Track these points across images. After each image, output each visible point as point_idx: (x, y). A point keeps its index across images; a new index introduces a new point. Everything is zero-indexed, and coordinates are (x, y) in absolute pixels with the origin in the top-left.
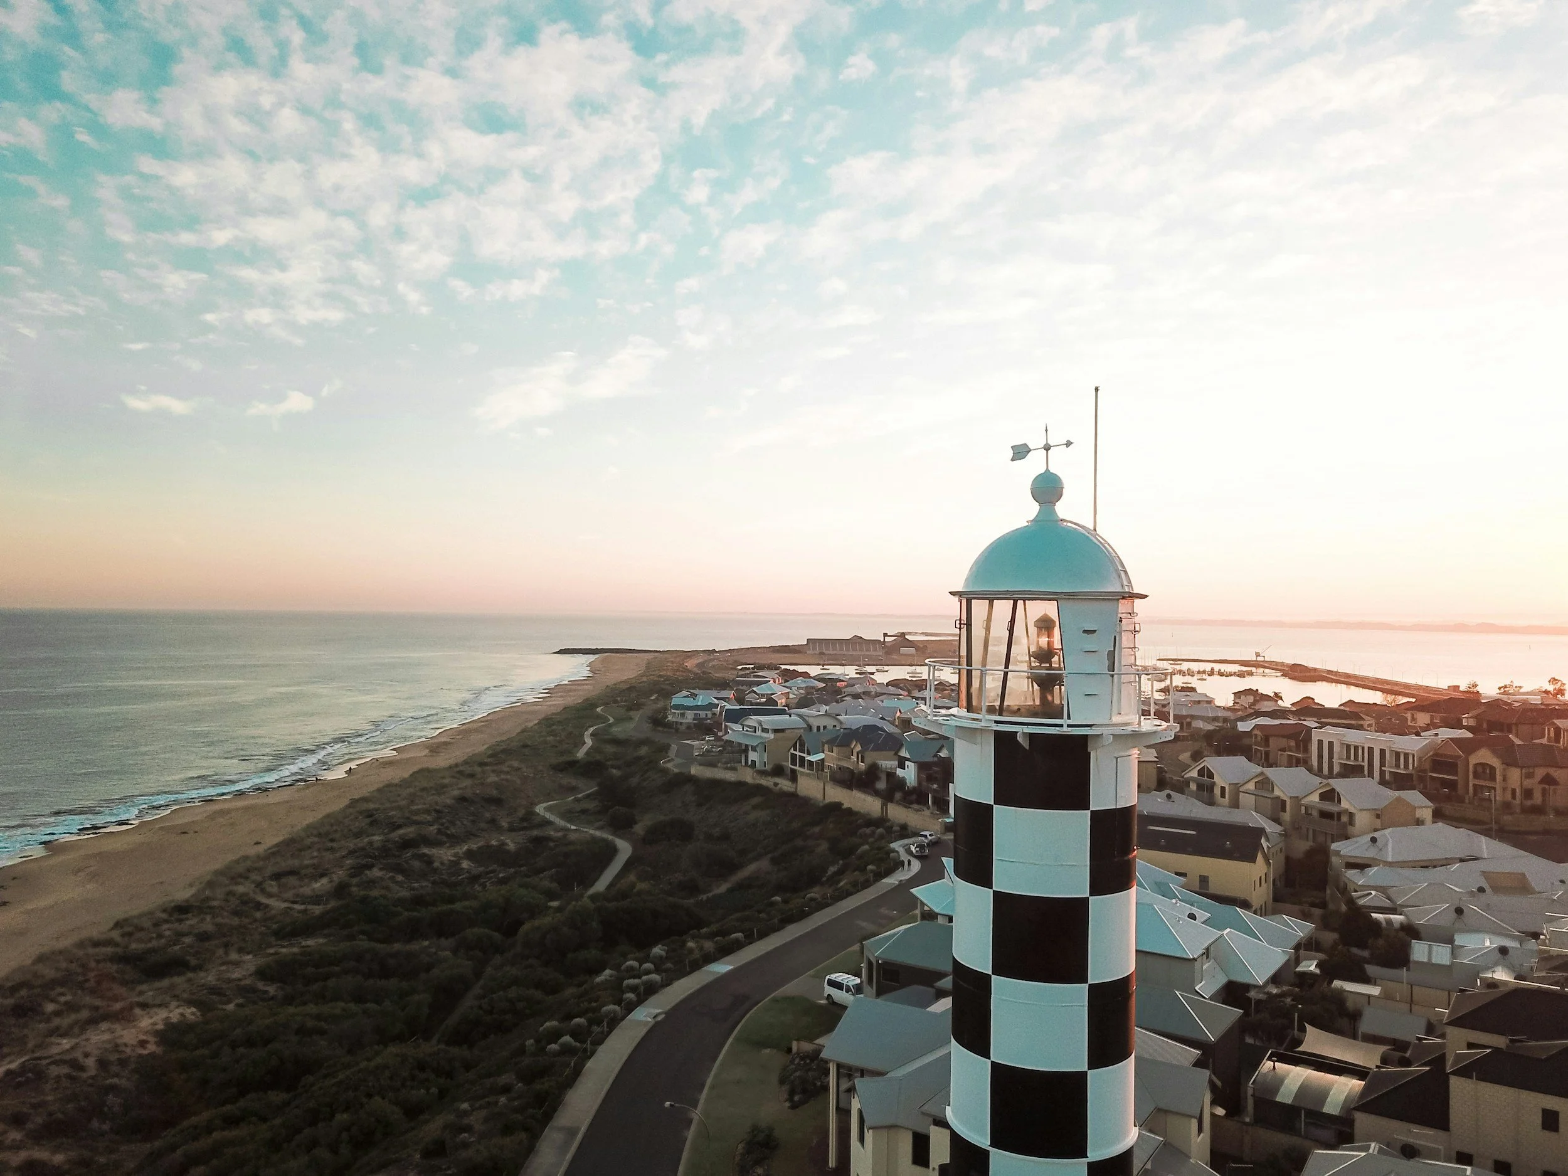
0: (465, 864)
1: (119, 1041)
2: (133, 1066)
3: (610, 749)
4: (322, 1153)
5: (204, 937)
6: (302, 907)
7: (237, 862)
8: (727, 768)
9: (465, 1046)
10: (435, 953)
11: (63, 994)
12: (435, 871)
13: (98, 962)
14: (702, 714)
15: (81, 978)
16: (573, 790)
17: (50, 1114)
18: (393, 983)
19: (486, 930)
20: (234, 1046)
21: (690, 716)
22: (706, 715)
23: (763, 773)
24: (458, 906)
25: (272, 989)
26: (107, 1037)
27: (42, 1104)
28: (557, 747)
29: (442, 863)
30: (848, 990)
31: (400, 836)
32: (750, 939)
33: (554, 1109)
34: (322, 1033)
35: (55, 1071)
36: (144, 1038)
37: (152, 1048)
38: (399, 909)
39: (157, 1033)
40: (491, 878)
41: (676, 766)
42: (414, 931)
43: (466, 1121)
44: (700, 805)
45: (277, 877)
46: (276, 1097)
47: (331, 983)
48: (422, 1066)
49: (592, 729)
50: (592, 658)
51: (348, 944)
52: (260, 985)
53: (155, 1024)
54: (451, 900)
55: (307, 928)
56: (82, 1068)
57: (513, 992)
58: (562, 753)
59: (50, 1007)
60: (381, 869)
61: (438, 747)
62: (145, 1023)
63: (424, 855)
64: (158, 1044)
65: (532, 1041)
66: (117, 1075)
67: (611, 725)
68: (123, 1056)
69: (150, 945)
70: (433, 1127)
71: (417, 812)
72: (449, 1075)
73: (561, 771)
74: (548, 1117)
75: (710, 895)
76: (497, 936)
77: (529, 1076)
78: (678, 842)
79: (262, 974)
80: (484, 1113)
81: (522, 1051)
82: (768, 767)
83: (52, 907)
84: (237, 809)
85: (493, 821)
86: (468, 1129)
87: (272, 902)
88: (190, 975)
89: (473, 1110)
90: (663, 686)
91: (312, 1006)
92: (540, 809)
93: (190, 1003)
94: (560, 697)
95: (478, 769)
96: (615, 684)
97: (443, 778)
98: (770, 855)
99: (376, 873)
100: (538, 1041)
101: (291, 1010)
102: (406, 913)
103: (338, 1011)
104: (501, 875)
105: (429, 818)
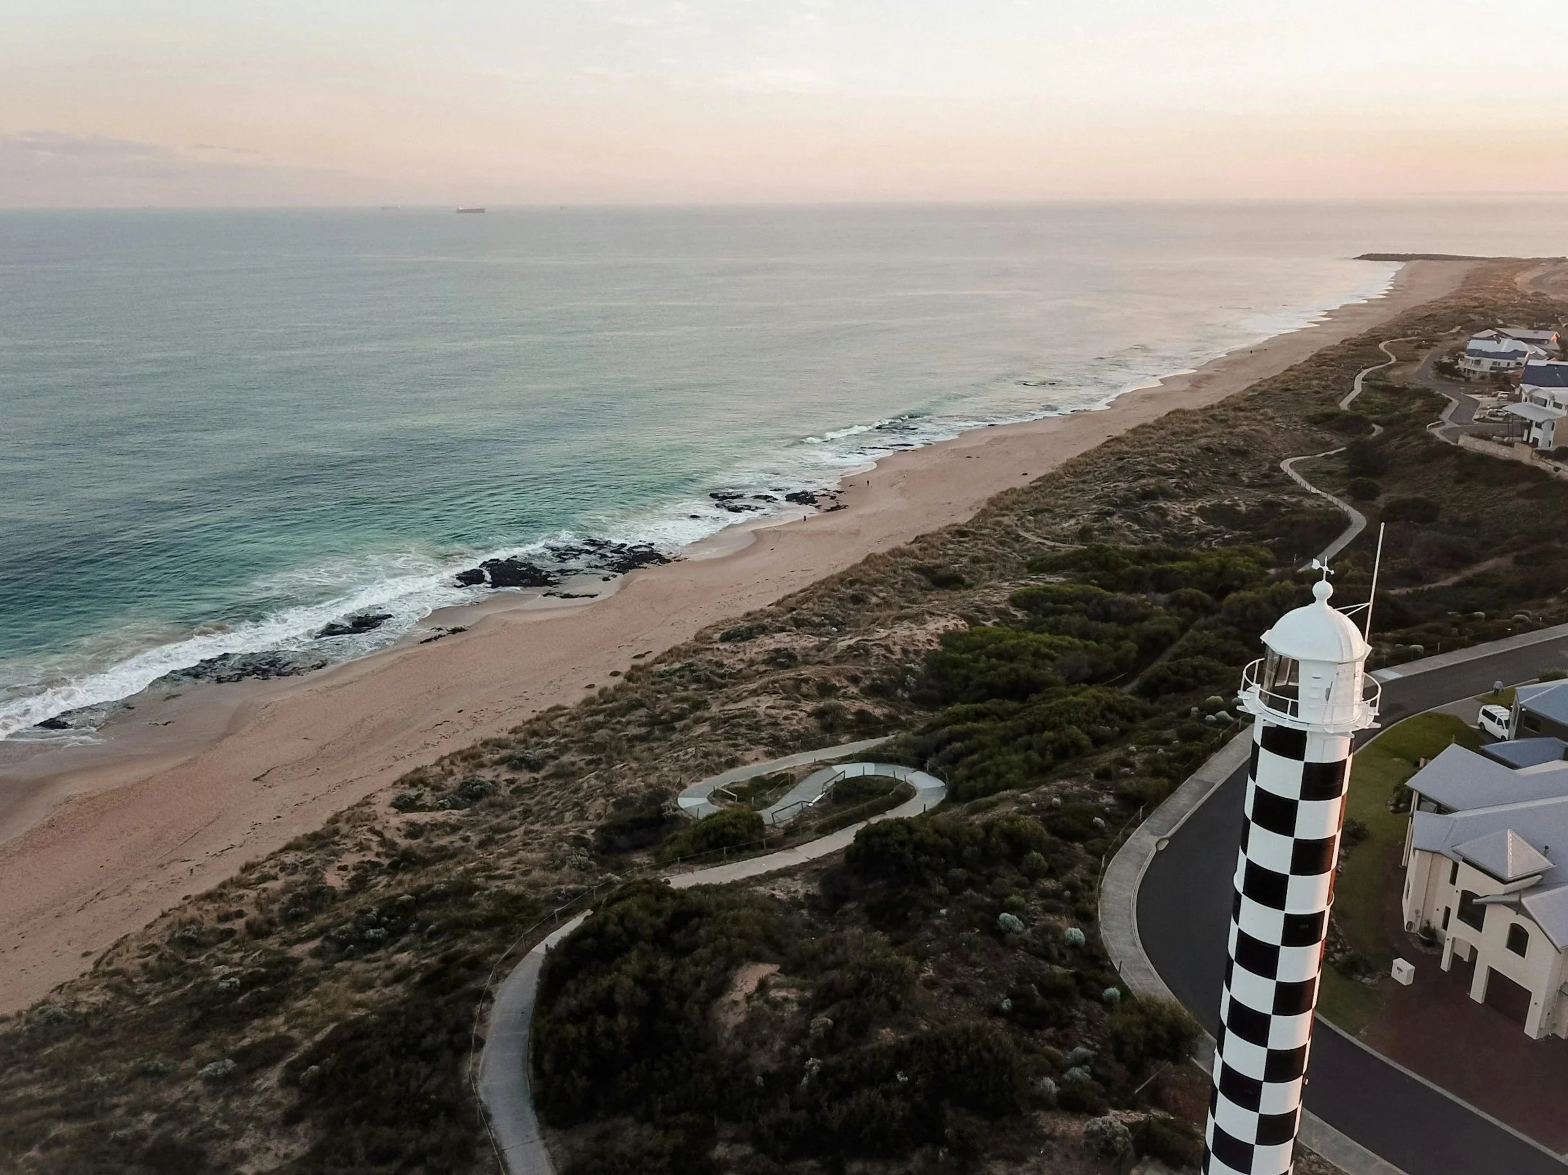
0: (1196, 520)
1: (916, 638)
2: (923, 657)
3: (1379, 398)
4: (1034, 755)
5: (975, 560)
6: (1052, 544)
7: (1006, 493)
8: (1502, 443)
9: (1148, 699)
10: (1151, 606)
11: (881, 591)
12: (1168, 523)
13: (903, 569)
14: (1503, 363)
15: (893, 581)
16: (1328, 445)
17: (874, 679)
18: (1113, 627)
19: (1199, 592)
20: (989, 657)
21: (1487, 364)
22: (1508, 364)
23: (1544, 454)
24: (1177, 565)
25: (1020, 615)
26: (907, 633)
27: (869, 672)
28: (1320, 393)
29: (1175, 518)
30: (1500, 723)
31: (1141, 487)
32: (1431, 651)
33: (1199, 765)
34: (1052, 659)
35: (877, 651)
36: (930, 638)
37: (935, 646)
38: (1127, 561)
39: (939, 636)
40: (1218, 537)
41: (1444, 432)
42: (1135, 583)
43: (1131, 759)
44: (1458, 481)
45: (1035, 513)
46: (1011, 705)
47: (1064, 618)
48: (1111, 708)
49: (1365, 372)
50: (1398, 266)
51: (1081, 586)
52: (1012, 610)
53: (937, 629)
54: (1174, 558)
55: (1052, 567)
56: (891, 652)
57: (1199, 660)
58: (1323, 402)
59: (874, 600)
60: (1120, 517)
61: (1200, 381)
62: (931, 627)
63: (1160, 508)
64: (940, 644)
65: (1196, 708)
66: (912, 661)
67: (1390, 367)
68: (917, 648)
69: (937, 562)
70: (1107, 758)
71: (1163, 461)
72: (1131, 720)
73: (1316, 423)
74: (1191, 771)
75: (1433, 586)
76: (1208, 598)
77: (1187, 736)
78: (1416, 524)
79: (1014, 601)
80: (1146, 756)
81: (1187, 713)
82: (1552, 448)
83: (875, 514)
84: (1012, 437)
85: (1234, 475)
86: (1131, 765)
87: (1028, 535)
88: (964, 593)
89: (1138, 752)
90: (1472, 316)
91: (1047, 635)
92: (1285, 465)
93: (963, 617)
94: (1345, 322)
95: (1231, 414)
96: (1414, 309)
97: (1195, 422)
98: (1515, 553)
99: (1116, 520)
100: (1201, 709)
101: (1031, 635)
102: (1133, 567)
103: (1065, 643)
104: (1226, 536)
105: (1173, 467)
